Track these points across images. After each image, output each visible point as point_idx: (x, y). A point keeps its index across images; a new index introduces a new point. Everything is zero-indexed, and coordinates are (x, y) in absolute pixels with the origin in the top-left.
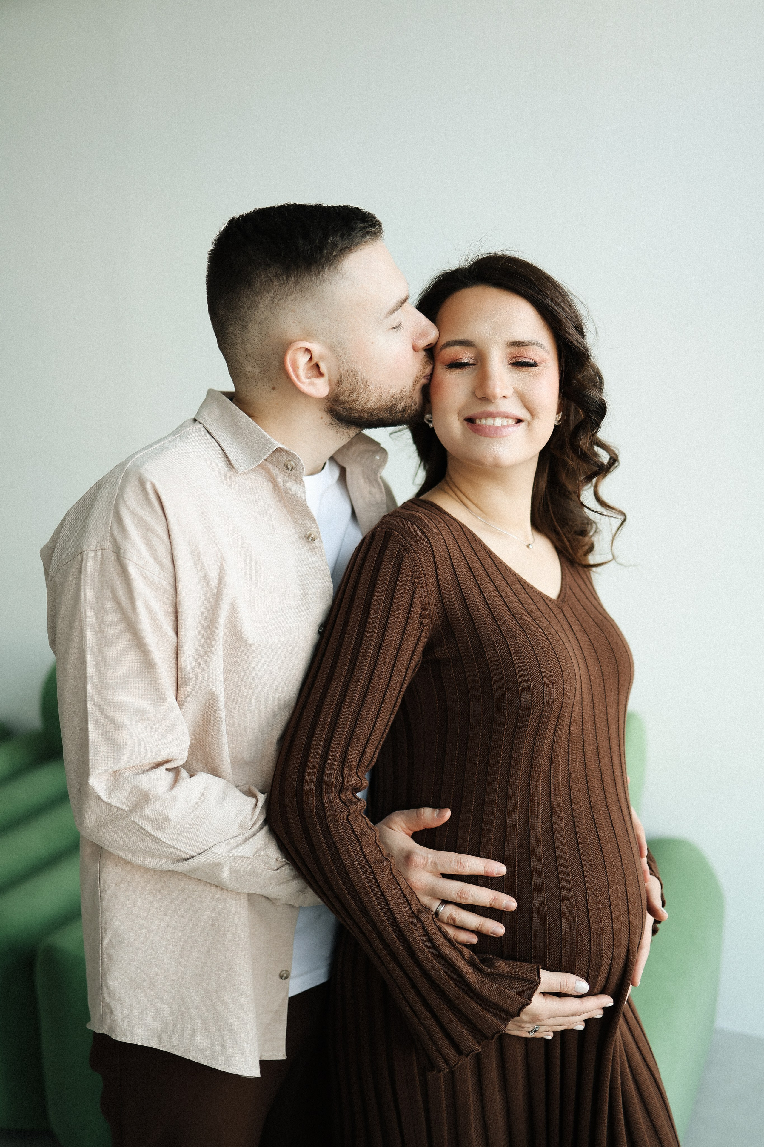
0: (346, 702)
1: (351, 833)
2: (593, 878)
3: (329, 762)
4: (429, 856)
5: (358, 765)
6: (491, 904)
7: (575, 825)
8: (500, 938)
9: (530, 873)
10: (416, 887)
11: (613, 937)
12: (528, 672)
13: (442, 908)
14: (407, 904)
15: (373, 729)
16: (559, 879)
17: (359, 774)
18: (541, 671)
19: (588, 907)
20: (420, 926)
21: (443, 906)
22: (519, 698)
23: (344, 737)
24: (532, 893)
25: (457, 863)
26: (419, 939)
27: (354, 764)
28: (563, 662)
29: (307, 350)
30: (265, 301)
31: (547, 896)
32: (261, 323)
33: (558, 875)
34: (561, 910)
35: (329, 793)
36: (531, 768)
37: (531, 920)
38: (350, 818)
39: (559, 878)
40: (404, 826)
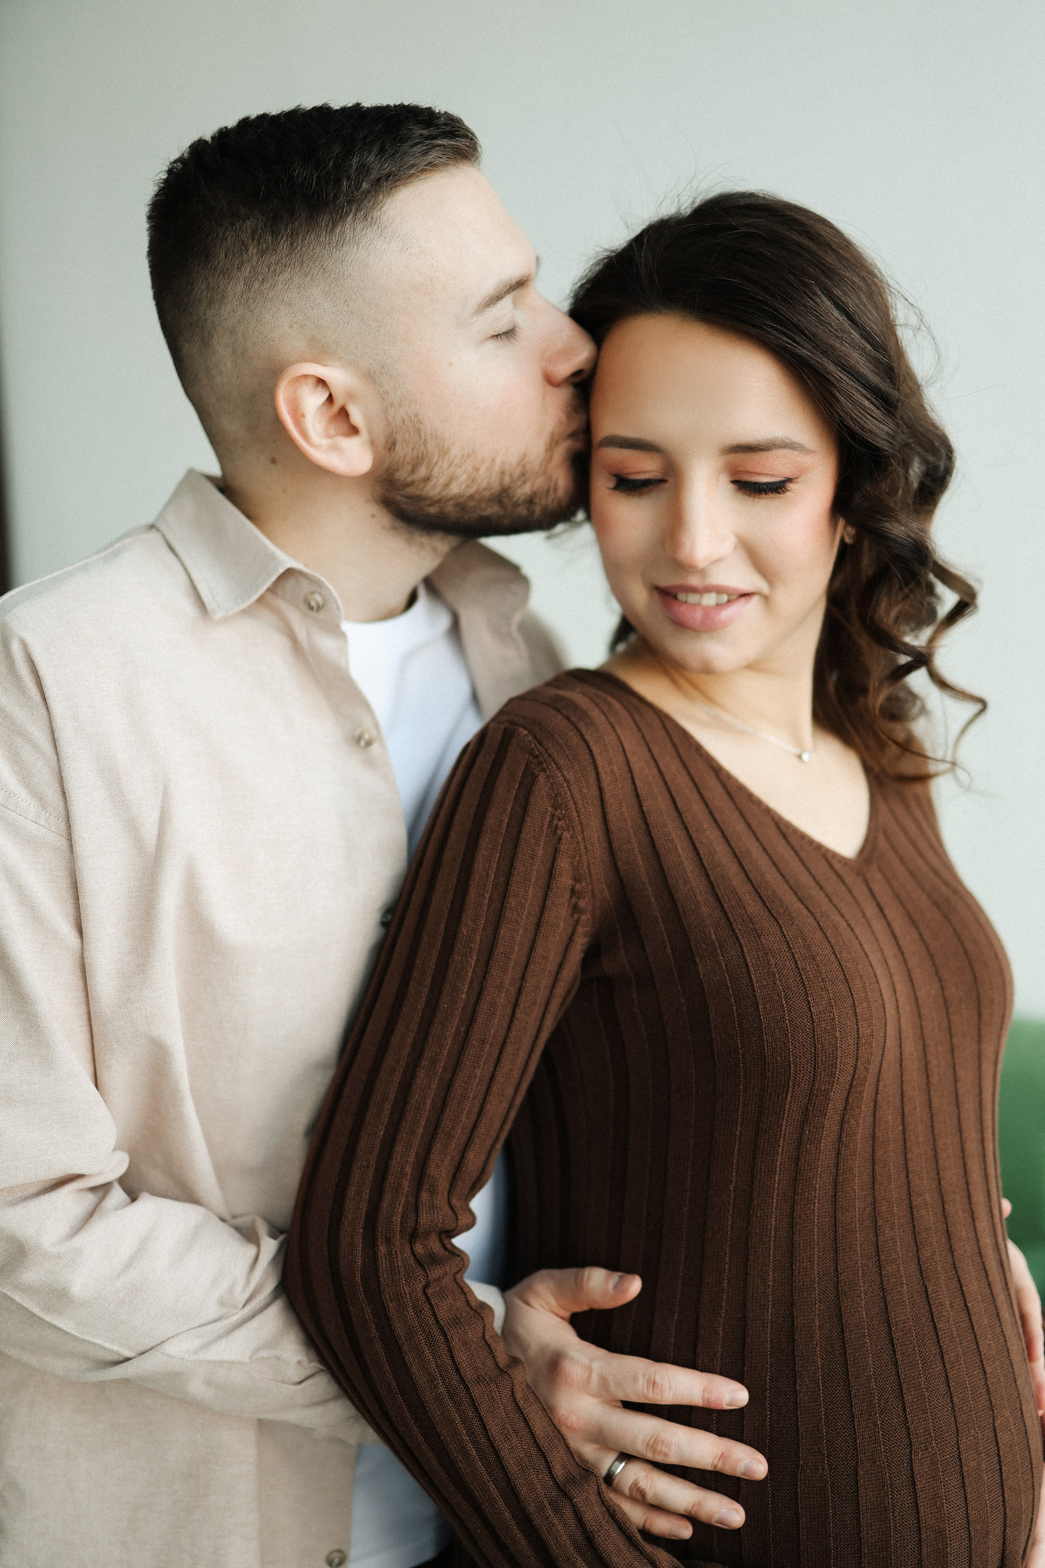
0: (424, 1063)
1: (431, 1321)
2: (924, 1416)
3: (391, 1180)
4: (596, 1365)
5: (451, 1185)
6: (715, 1467)
7: (887, 1307)
8: (739, 1530)
9: (796, 1403)
10: (569, 1425)
11: (969, 1536)
12: (783, 1005)
13: (620, 1467)
14: (543, 1466)
15: (479, 1114)
16: (854, 1418)
17: (454, 1201)
18: (809, 1002)
19: (913, 1475)
20: (568, 1513)
21: (621, 1463)
22: (765, 1056)
23: (420, 1131)
24: (798, 1444)
25: (648, 1381)
26: (565, 1537)
27: (443, 1185)
28: (857, 985)
29: (321, 382)
30: (235, 289)
31: (828, 1451)
32: (233, 332)
33: (852, 1409)
34: (857, 1480)
35: (388, 1241)
36: (795, 1193)
37: (797, 1500)
38: (430, 1291)
39: (853, 1416)
40: (553, 1302)
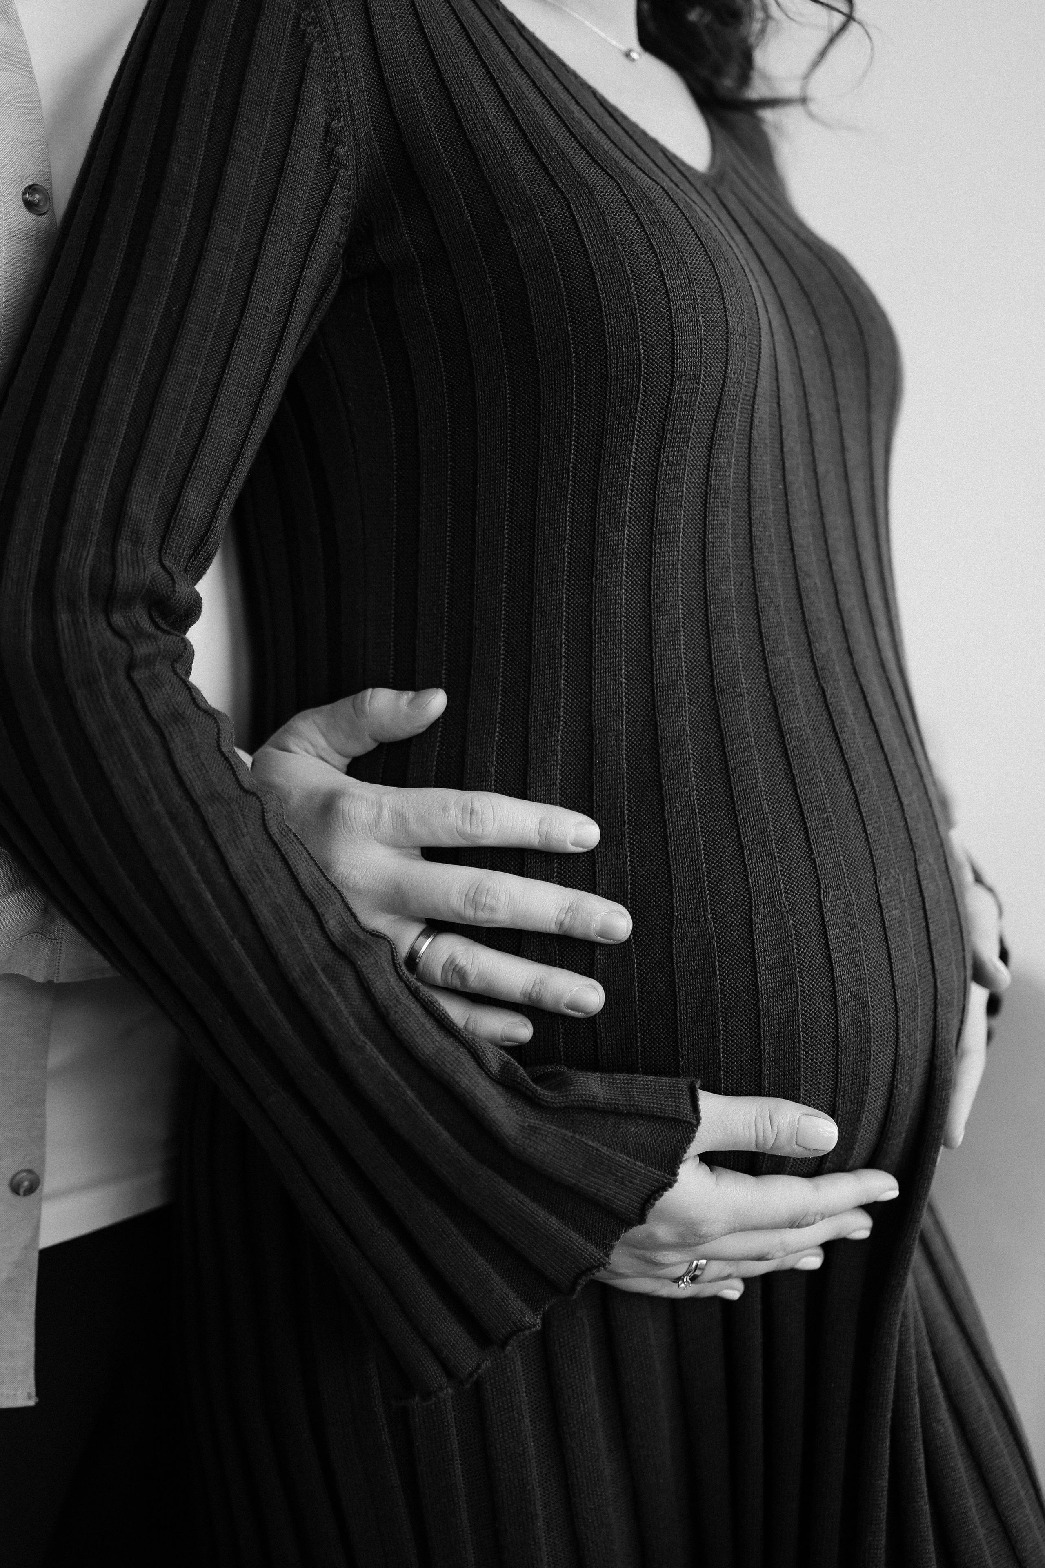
0: (121, 355)
1: (140, 715)
2: (832, 847)
3: (74, 522)
4: (385, 799)
5: (163, 538)
6: (561, 924)
7: (776, 711)
8: (591, 1021)
9: (665, 837)
10: (351, 885)
11: (896, 1006)
12: (627, 275)
13: (425, 945)
15: (202, 435)
16: (743, 850)
17: (168, 564)
18: (662, 274)
19: (823, 922)
21: (429, 937)
22: (606, 346)
23: (115, 452)
24: (671, 890)
31: (711, 896)
33: (740, 839)
34: (751, 931)
35: (73, 606)
36: (651, 553)
37: (672, 965)
38: (137, 675)
39: (742, 848)
40: (321, 741)
